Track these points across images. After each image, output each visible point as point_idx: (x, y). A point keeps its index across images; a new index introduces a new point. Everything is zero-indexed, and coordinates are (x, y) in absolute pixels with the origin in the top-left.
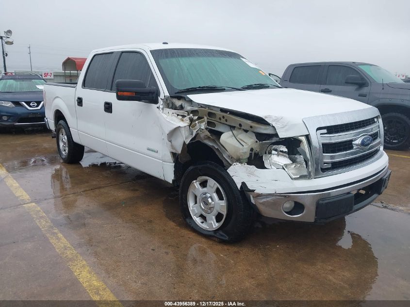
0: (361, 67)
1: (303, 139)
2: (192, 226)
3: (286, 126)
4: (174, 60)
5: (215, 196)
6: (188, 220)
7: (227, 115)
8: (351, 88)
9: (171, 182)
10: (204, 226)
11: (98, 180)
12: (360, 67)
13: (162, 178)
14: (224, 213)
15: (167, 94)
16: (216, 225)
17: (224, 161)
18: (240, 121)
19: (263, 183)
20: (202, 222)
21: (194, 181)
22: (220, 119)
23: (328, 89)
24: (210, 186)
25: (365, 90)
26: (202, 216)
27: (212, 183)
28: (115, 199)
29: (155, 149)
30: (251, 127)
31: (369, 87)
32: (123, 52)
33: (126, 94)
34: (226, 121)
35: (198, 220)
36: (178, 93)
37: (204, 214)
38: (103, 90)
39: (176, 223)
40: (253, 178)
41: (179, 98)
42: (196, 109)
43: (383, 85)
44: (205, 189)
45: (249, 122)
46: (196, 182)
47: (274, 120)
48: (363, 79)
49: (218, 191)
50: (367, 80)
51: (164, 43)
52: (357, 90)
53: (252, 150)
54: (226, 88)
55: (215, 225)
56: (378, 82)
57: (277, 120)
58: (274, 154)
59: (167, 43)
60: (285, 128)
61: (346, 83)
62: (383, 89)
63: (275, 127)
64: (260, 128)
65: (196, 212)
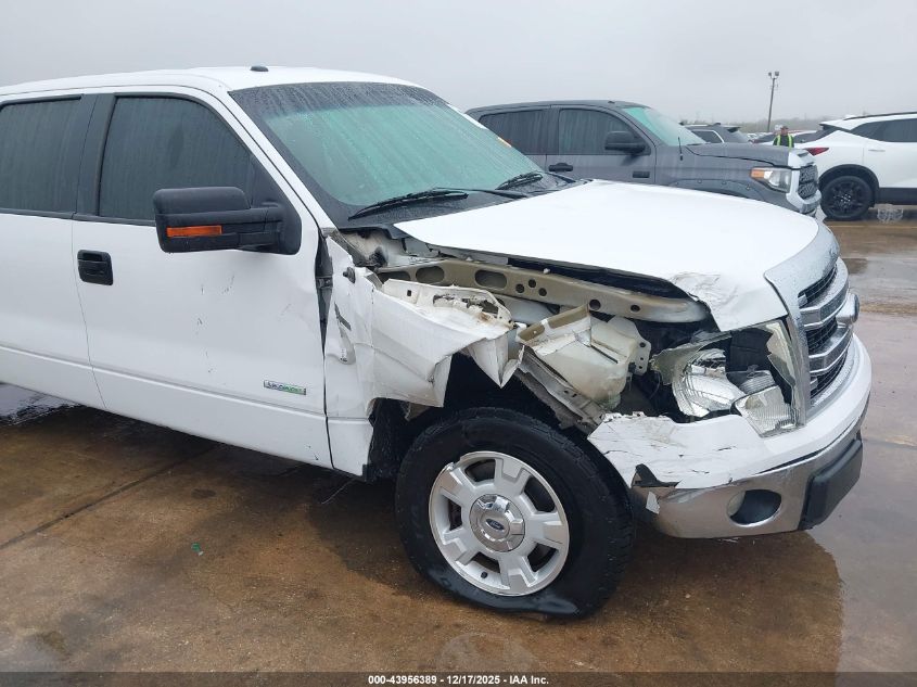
0: (630, 112)
1: (776, 328)
2: (452, 588)
3: (732, 298)
4: (305, 117)
5: (524, 501)
6: (435, 574)
7: (543, 277)
8: (616, 159)
9: (359, 472)
10: (492, 584)
11: (67, 477)
12: (626, 110)
13: (325, 462)
14: (562, 544)
15: (327, 223)
16: (535, 581)
17: (554, 407)
18: (595, 292)
19: (699, 460)
20: (484, 575)
21: (449, 467)
22: (520, 288)
23: (565, 165)
24: (505, 476)
25: (644, 163)
26: (480, 559)
27: (512, 469)
28: (163, 535)
29: (300, 385)
30: (635, 308)
31: (652, 156)
32: (118, 97)
33: (193, 231)
34: (543, 292)
35: (471, 573)
36: (356, 217)
37: (489, 552)
38: (70, 214)
39: (390, 584)
40: (670, 452)
41: (365, 233)
42: (433, 262)
43: (680, 149)
44: (487, 487)
45: (623, 294)
46: (455, 468)
47: (700, 286)
48: (637, 137)
49: (531, 489)
50: (647, 139)
51: (255, 69)
52: (627, 162)
53: (632, 367)
54: (468, 193)
55: (531, 580)
56: (670, 144)
57: (707, 284)
58: (697, 374)
59: (266, 70)
60: (730, 306)
61: (607, 148)
62: (681, 158)
63: (709, 304)
64: (664, 309)
65: (463, 549)
